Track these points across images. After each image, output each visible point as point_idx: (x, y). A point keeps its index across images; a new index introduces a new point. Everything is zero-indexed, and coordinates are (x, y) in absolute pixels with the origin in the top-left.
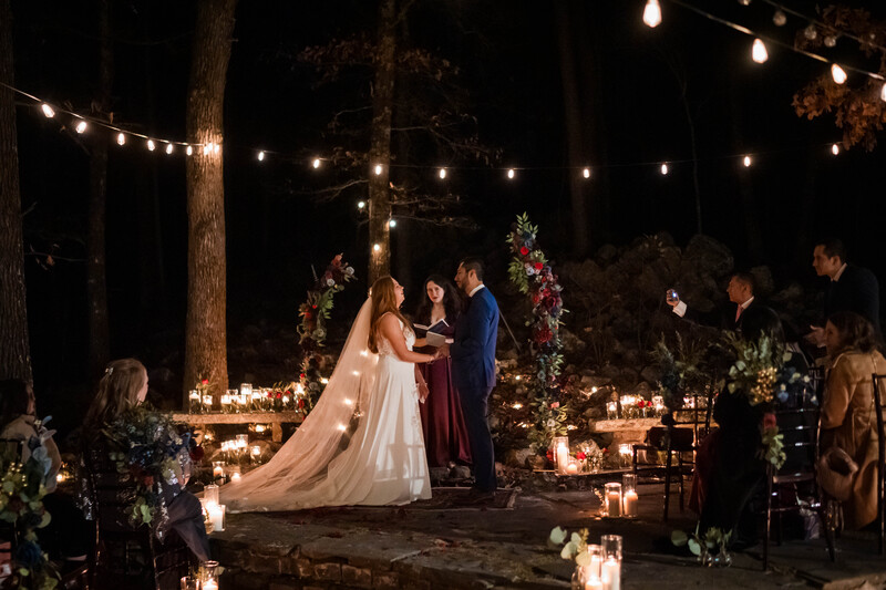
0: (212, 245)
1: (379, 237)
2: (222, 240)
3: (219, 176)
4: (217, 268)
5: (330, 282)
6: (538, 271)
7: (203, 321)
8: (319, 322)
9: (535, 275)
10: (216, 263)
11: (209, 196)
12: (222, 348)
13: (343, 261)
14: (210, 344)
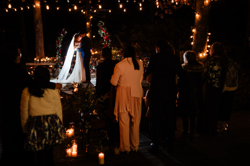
0: (40, 27)
1: (88, 21)
2: (41, 25)
3: (40, 11)
4: (40, 32)
5: (62, 35)
6: (104, 32)
7: (38, 43)
8: (60, 43)
9: (104, 33)
10: (40, 31)
11: (38, 15)
12: (43, 49)
13: (65, 30)
14: (40, 48)
